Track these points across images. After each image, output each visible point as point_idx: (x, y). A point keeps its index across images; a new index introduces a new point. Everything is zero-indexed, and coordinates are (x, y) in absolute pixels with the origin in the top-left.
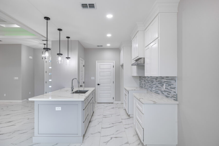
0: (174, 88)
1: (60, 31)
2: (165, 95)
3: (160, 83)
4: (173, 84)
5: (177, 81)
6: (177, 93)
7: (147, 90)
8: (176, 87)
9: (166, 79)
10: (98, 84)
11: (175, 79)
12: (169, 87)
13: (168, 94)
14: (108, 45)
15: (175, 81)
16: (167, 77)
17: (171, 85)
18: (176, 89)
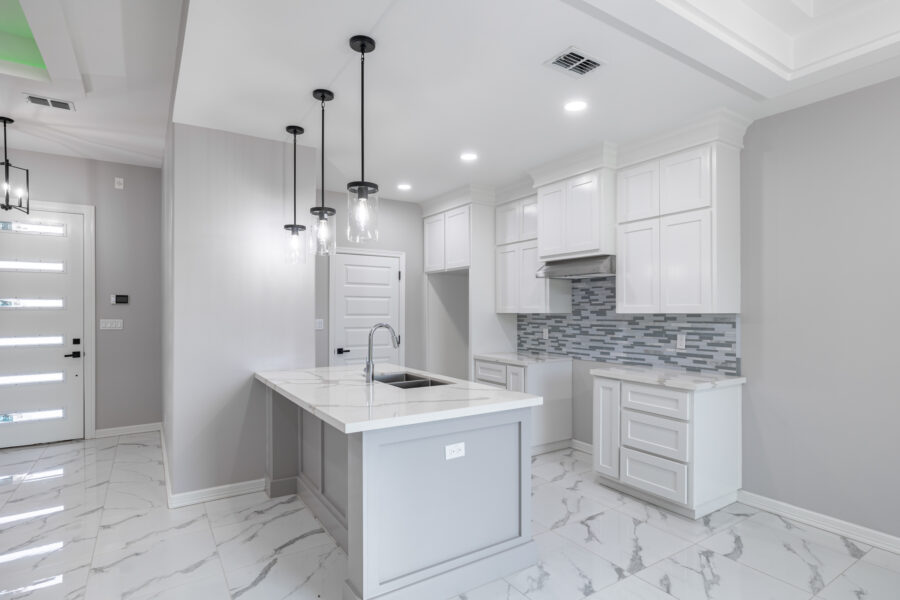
0: (729, 344)
1: (323, 98)
2: (683, 366)
3: (655, 332)
4: (721, 332)
5: (738, 325)
6: (738, 356)
7: (574, 357)
8: (738, 340)
9: (689, 322)
10: (340, 351)
11: (732, 321)
12: (703, 344)
13: (695, 362)
14: (404, 187)
15: (730, 325)
16: (689, 315)
17: (714, 337)
18: (738, 345)
